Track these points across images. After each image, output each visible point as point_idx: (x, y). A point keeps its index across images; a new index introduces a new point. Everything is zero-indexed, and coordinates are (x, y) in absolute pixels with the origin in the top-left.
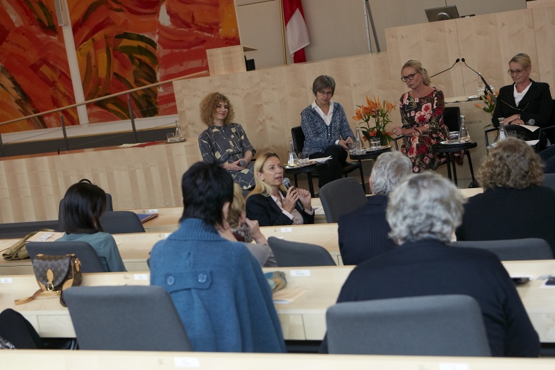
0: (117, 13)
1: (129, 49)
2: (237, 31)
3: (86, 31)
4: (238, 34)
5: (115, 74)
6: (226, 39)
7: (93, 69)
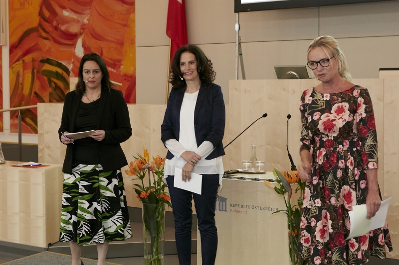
0: (44, 40)
1: (49, 73)
2: (135, 70)
3: (19, 52)
4: (135, 73)
5: (36, 93)
6: (125, 75)
7: (20, 86)
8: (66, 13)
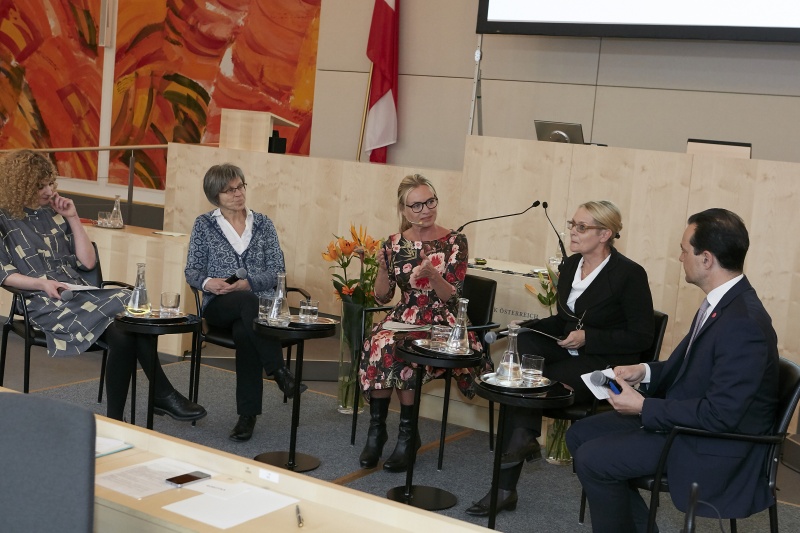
0: (172, 45)
1: (176, 97)
2: (312, 105)
3: (132, 61)
4: (311, 109)
5: (152, 125)
6: (296, 111)
7: (129, 112)
8: (210, 7)
